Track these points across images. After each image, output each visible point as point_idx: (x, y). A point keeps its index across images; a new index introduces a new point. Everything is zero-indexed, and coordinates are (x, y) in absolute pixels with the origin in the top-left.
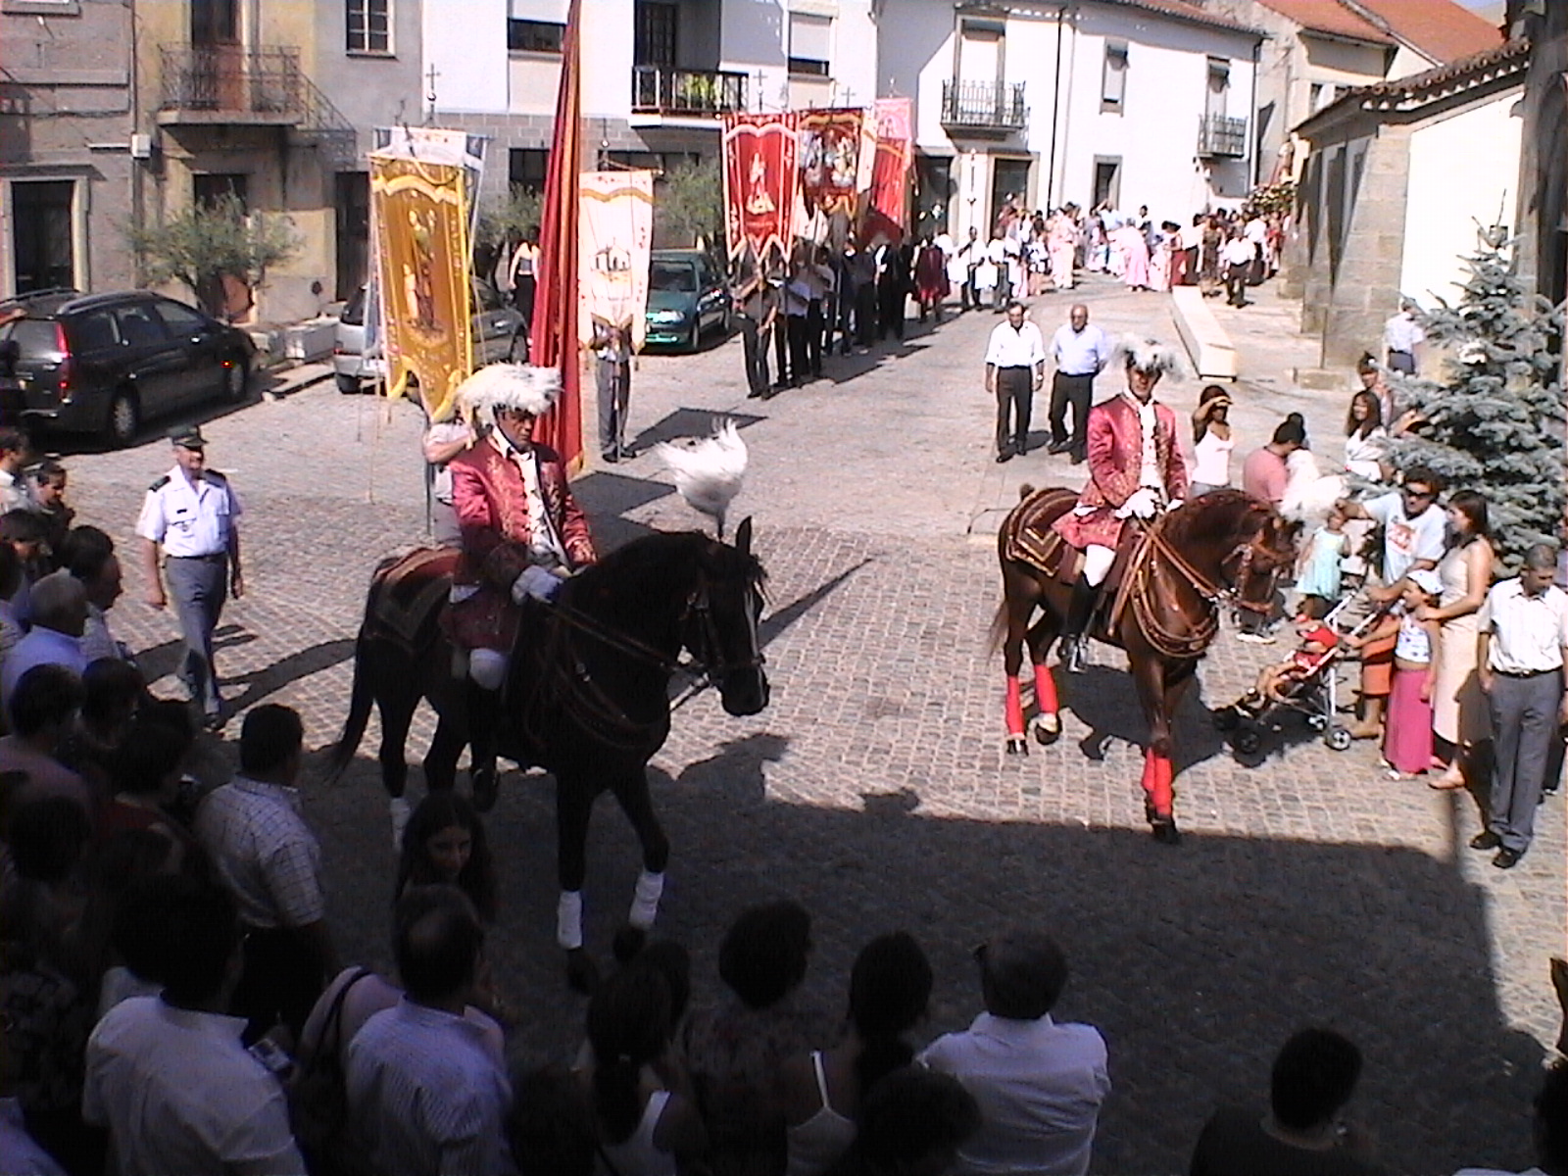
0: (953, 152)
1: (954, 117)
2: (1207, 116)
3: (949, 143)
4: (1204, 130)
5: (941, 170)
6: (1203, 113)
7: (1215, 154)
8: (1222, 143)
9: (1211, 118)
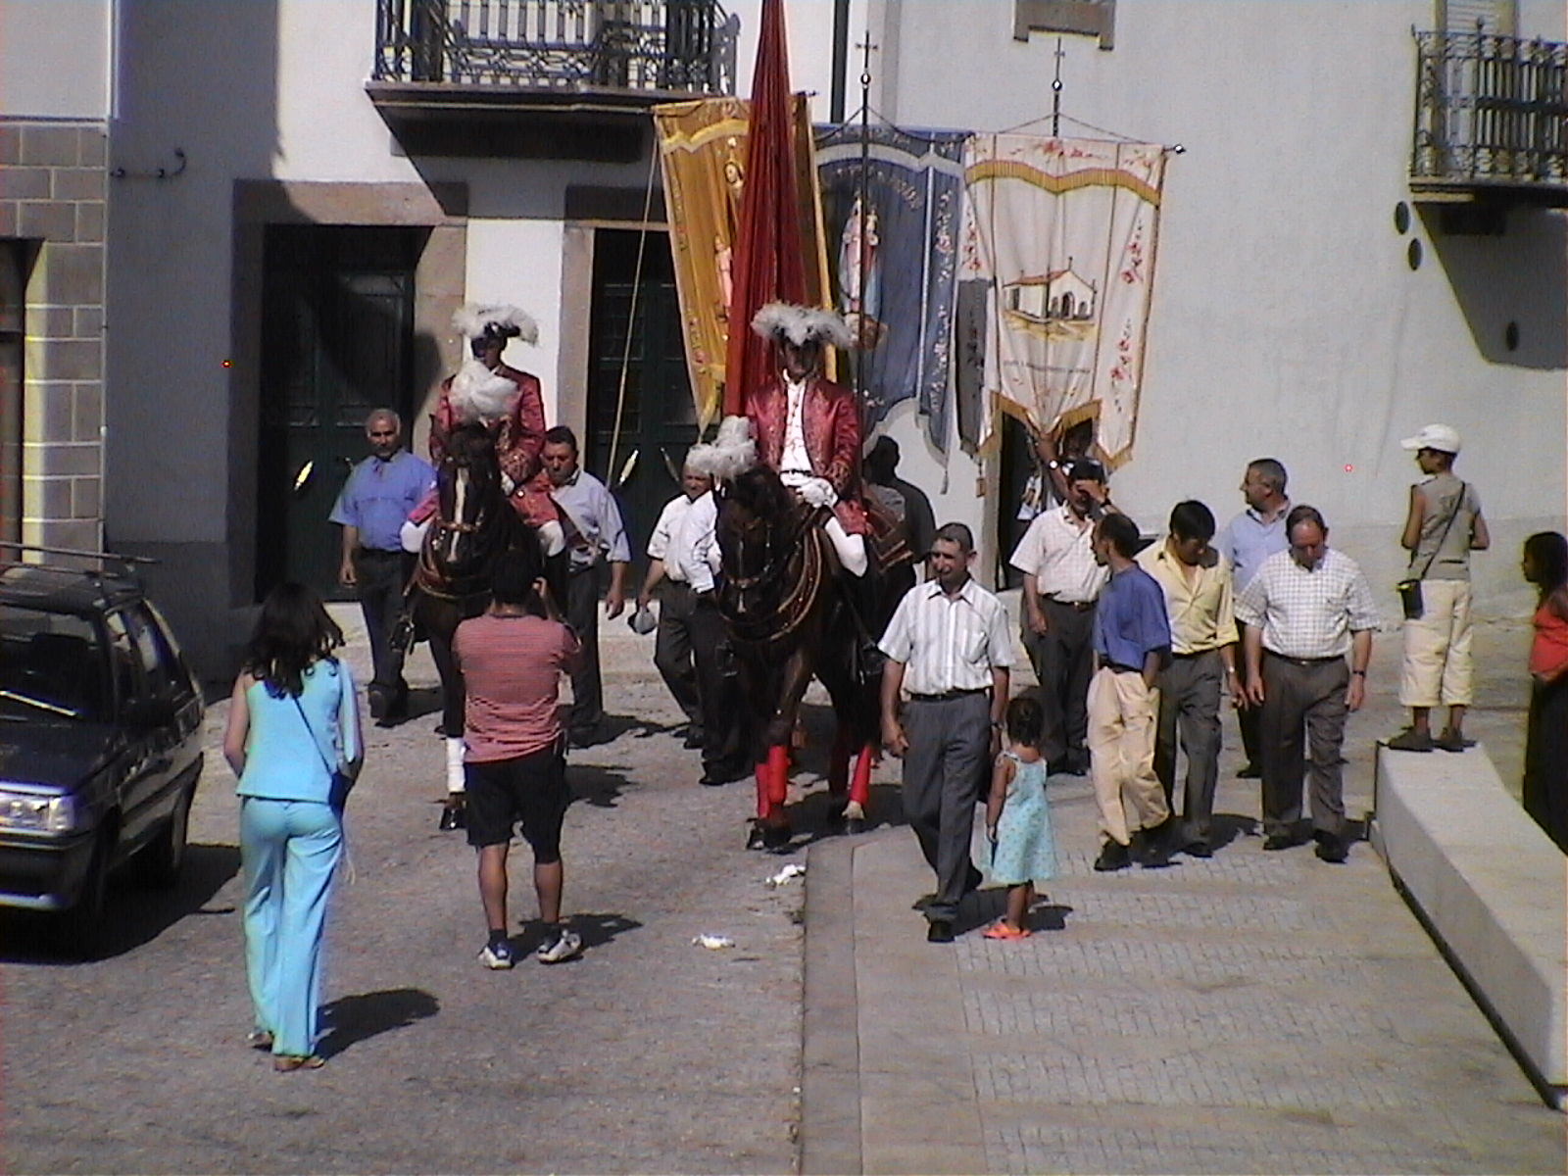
0: (423, 208)
1: (425, 68)
2: (1443, 36)
3: (404, 171)
4: (1432, 93)
5: (375, 286)
6: (1428, 23)
7: (1480, 190)
8: (1505, 148)
9: (1462, 46)
